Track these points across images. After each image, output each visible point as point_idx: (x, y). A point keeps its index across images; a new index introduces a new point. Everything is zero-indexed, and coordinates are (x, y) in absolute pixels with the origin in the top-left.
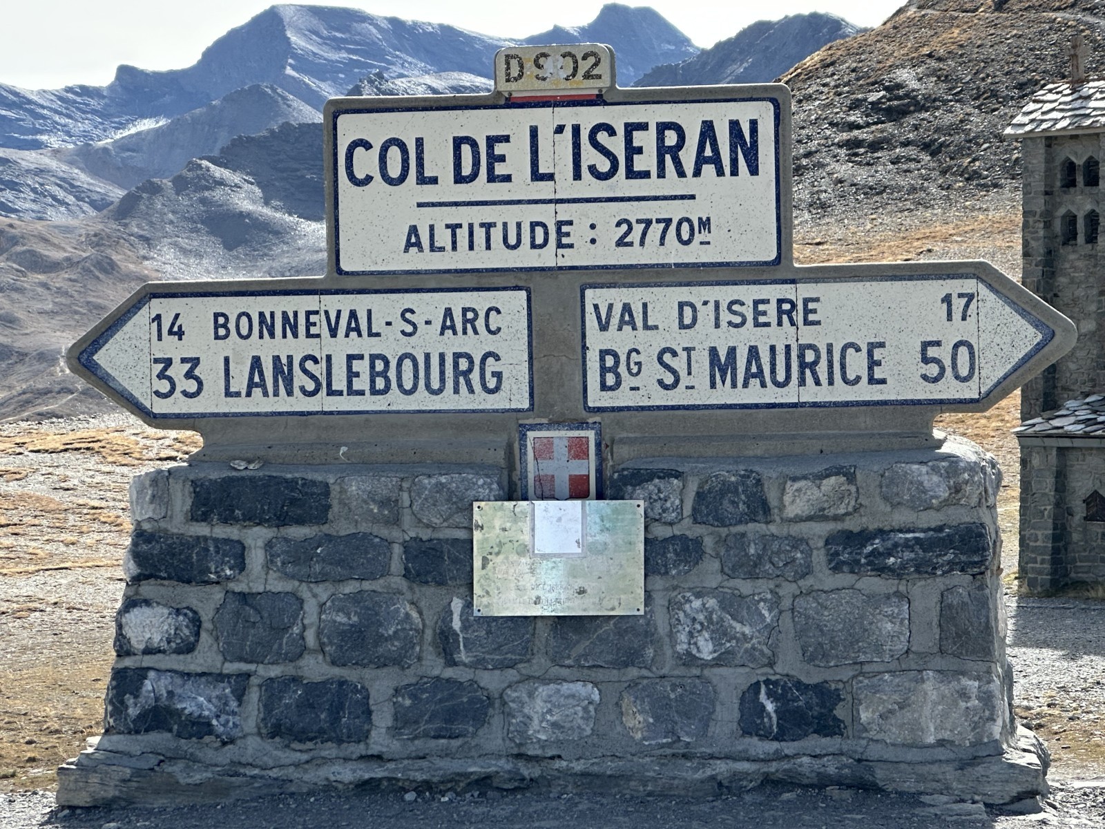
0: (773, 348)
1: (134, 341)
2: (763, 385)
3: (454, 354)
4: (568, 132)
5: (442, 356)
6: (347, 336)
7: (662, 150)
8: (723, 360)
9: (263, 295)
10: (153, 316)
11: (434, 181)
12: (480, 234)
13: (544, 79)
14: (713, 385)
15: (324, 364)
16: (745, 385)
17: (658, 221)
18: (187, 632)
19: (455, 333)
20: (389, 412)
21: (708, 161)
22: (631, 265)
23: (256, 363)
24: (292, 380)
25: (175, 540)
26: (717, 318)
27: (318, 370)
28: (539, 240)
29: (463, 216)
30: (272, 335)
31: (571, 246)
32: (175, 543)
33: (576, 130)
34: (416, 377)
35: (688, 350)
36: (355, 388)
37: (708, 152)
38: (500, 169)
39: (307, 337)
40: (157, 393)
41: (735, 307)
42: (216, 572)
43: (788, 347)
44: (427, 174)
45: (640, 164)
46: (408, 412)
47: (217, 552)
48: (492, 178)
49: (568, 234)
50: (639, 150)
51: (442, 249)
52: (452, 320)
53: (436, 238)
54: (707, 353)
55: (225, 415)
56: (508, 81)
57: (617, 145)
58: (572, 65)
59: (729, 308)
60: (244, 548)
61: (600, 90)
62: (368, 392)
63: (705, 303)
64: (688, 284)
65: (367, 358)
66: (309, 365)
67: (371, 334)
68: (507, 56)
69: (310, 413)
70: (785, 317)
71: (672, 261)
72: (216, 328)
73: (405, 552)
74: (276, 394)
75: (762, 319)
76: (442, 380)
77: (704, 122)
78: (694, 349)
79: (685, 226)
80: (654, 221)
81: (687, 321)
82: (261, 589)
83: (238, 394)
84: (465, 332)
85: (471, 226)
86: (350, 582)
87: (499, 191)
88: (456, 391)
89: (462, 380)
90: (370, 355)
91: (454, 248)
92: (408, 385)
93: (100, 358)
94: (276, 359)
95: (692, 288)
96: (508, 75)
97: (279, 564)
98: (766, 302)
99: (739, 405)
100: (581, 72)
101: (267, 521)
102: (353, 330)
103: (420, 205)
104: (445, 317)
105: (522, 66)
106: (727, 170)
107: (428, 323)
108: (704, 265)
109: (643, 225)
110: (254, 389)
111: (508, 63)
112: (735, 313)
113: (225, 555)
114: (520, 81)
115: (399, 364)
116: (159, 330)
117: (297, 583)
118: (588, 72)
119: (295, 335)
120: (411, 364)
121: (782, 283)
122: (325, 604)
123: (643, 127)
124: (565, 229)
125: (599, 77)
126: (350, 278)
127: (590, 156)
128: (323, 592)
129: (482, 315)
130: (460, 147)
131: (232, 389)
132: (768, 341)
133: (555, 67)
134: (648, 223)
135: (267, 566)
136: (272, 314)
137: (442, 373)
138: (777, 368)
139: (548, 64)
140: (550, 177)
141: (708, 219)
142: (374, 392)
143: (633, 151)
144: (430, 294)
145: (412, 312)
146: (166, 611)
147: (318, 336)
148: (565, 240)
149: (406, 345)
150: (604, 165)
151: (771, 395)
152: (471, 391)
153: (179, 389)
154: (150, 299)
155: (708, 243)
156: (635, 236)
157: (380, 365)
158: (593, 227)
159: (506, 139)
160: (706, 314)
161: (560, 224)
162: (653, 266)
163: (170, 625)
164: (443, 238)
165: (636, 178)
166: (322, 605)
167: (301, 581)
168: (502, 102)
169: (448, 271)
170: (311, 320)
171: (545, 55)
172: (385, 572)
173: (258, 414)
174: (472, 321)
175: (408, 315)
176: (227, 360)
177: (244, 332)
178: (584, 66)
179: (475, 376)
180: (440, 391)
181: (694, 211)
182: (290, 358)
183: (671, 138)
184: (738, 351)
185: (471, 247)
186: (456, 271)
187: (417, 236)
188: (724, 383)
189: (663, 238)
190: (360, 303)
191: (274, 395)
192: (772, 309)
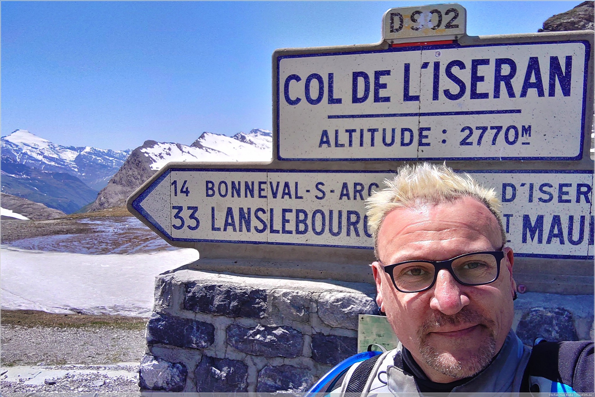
0: (571, 218)
1: (162, 196)
2: (562, 242)
3: (348, 211)
4: (431, 67)
5: (340, 213)
6: (283, 197)
7: (498, 78)
8: (533, 224)
9: (235, 171)
10: (172, 182)
11: (339, 101)
12: (367, 136)
13: (417, 29)
14: (524, 240)
15: (269, 214)
16: (549, 241)
17: (492, 128)
18: (178, 379)
19: (349, 198)
20: (307, 245)
21: (532, 85)
22: (470, 158)
23: (230, 211)
24: (250, 222)
25: (175, 321)
26: (531, 196)
27: (265, 217)
28: (407, 140)
29: (356, 124)
30: (239, 195)
31: (428, 144)
32: (173, 322)
33: (437, 65)
34: (324, 224)
35: (508, 216)
36: (287, 229)
37: (533, 80)
38: (383, 93)
39: (259, 197)
40: (174, 226)
41: (545, 189)
42: (196, 344)
43: (583, 218)
44: (335, 97)
45: (481, 88)
46: (318, 245)
47: (198, 331)
48: (377, 99)
49: (426, 137)
50: (482, 79)
51: (342, 145)
52: (347, 190)
53: (339, 138)
54: (521, 219)
55: (212, 241)
56: (392, 31)
57: (465, 76)
58: (437, 19)
59: (541, 189)
60: (214, 329)
61: (456, 37)
62: (294, 232)
63: (523, 185)
64: (511, 172)
65: (294, 212)
66: (260, 214)
67: (297, 197)
68: (392, 14)
69: (260, 243)
70: (582, 197)
71: (500, 155)
72: (207, 190)
73: (312, 342)
74: (241, 230)
75: (564, 197)
76: (340, 227)
77: (531, 58)
78: (512, 215)
79: (512, 132)
80: (489, 128)
81: (508, 196)
82: (222, 357)
83: (219, 229)
84: (355, 199)
85: (362, 131)
86: (277, 359)
87: (381, 108)
88: (348, 234)
89: (352, 228)
90: (297, 210)
91: (350, 145)
92: (318, 229)
93: (144, 204)
94: (241, 210)
95: (513, 175)
96: (392, 27)
97: (234, 342)
98: (569, 185)
99: (543, 255)
100: (444, 23)
101: (228, 314)
102: (287, 194)
103: (330, 117)
104: (343, 188)
105: (402, 21)
106: (546, 92)
107: (332, 191)
108: (524, 158)
109: (481, 131)
110: (228, 227)
111: (392, 19)
112: (545, 192)
113: (202, 333)
114: (400, 32)
115: (314, 216)
116: (176, 190)
117: (244, 355)
118: (449, 23)
119: (252, 196)
120: (321, 216)
121: (583, 173)
122: (261, 370)
123: (485, 62)
124: (425, 133)
125: (457, 26)
126: (285, 162)
127: (445, 83)
128: (260, 362)
129: (366, 188)
130: (357, 79)
131: (216, 227)
132: (568, 212)
133: (426, 20)
134: (484, 129)
135: (227, 342)
136: (239, 183)
137: (340, 223)
138: (573, 231)
139: (420, 19)
140: (416, 98)
141: (530, 127)
142: (298, 232)
143: (476, 79)
144: (334, 174)
145: (322, 184)
146: (166, 365)
147: (265, 197)
148: (424, 141)
149: (318, 205)
150: (455, 89)
151: (567, 249)
152: (358, 235)
153: (186, 225)
154: (171, 171)
155: (528, 144)
156: (474, 138)
157: (302, 216)
158: (444, 132)
159: (388, 73)
160: (523, 193)
161: (421, 130)
162: (486, 159)
163: (168, 374)
164: (344, 138)
165: (478, 98)
166: (259, 371)
167: (247, 354)
168: (387, 48)
169: (346, 160)
170: (262, 188)
171: (418, 12)
172: (299, 354)
173: (230, 242)
174: (360, 192)
175: (320, 186)
176: (213, 209)
177: (223, 193)
178: (446, 19)
179: (360, 226)
180: (338, 234)
181: (519, 121)
182: (249, 209)
183: (506, 70)
184: (544, 219)
185: (361, 145)
186: (351, 160)
187: (327, 137)
188: (532, 239)
189: (495, 139)
190: (291, 178)
191: (240, 231)
192: (573, 191)
